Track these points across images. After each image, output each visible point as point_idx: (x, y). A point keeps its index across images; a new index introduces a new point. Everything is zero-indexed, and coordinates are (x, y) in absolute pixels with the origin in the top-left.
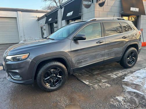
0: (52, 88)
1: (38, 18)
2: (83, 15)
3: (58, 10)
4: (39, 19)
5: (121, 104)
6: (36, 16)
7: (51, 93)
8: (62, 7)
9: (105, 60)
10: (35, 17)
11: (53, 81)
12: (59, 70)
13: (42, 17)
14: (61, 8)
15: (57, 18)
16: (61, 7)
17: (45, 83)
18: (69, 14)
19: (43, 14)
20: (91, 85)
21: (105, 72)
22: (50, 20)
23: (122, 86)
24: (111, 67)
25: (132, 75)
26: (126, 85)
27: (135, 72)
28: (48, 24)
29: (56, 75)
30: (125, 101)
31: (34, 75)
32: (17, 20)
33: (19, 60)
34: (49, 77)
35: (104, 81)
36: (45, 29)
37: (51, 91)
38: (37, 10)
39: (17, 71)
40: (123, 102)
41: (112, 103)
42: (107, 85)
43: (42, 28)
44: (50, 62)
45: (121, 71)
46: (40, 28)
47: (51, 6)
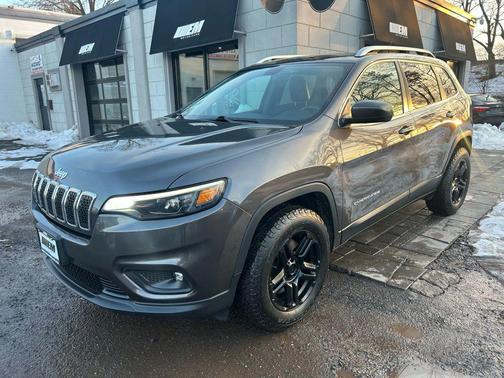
0: (292, 313)
1: (17, 40)
2: (245, 35)
3: (123, 14)
4: (22, 45)
6: (9, 33)
10: (3, 35)
11: (293, 284)
13: (42, 39)
14: (142, 5)
16: (139, 1)
20: (399, 282)
22: (86, 49)
28: (74, 67)
29: (301, 262)
34: (282, 272)
35: (425, 264)
36: (56, 87)
38: (10, 8)
42: (447, 275)
43: (38, 82)
45: (438, 227)
46: (30, 84)
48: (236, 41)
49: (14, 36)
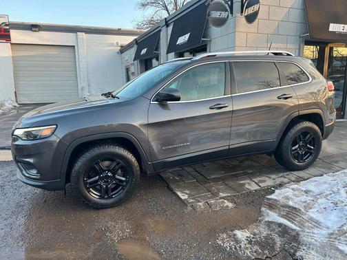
0: (103, 201)
1: (122, 47)
2: (211, 41)
3: (160, 30)
4: (123, 49)
5: (240, 247)
6: (117, 44)
7: (101, 212)
8: (169, 22)
9: (231, 147)
10: (115, 44)
11: (107, 186)
12: (119, 163)
13: (130, 46)
14: (167, 25)
15: (157, 48)
16: (166, 22)
17: (88, 189)
18: (182, 40)
19: (130, 39)
20: (191, 200)
21: (236, 176)
22: (144, 51)
23: (260, 208)
24: (255, 164)
25: (295, 186)
26: (270, 206)
27: (307, 179)
28: (141, 61)
29: (114, 174)
30: (250, 242)
31: (64, 170)
32: (75, 52)
33: (35, 138)
34: (97, 177)
35: (224, 195)
36: (133, 73)
37: (102, 208)
38: (119, 30)
39: (31, 160)
40: (246, 242)
41: (220, 242)
42: (227, 203)
43: (127, 70)
44: (100, 146)
45: (273, 176)
46: (124, 71)
47: (155, 19)
48: (206, 45)
49: (119, 45)
